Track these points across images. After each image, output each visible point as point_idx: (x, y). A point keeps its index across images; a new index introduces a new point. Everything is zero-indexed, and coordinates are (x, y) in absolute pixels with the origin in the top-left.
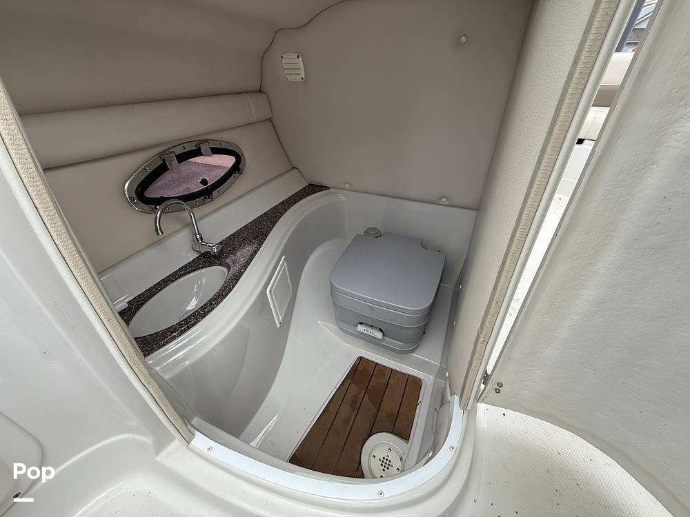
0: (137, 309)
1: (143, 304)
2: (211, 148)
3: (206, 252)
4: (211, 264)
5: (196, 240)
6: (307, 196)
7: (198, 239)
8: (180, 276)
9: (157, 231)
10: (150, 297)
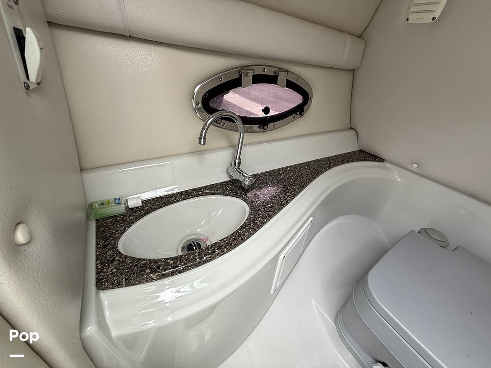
0: (148, 212)
1: (156, 209)
2: (287, 80)
3: (237, 180)
4: (236, 195)
5: (233, 164)
6: (357, 161)
7: (236, 164)
8: (203, 195)
9: (200, 138)
10: (166, 204)
